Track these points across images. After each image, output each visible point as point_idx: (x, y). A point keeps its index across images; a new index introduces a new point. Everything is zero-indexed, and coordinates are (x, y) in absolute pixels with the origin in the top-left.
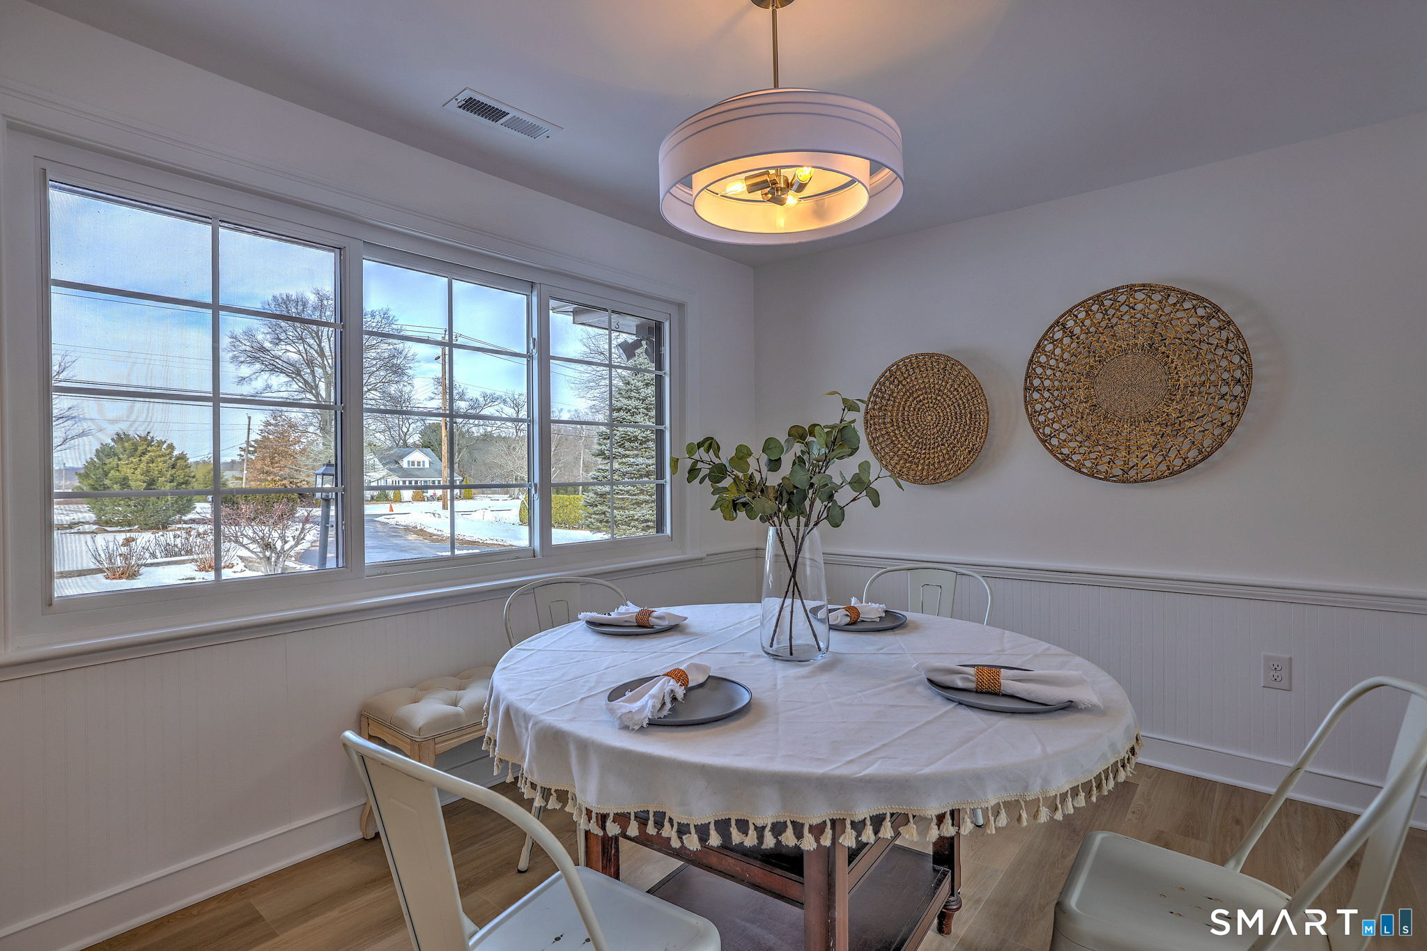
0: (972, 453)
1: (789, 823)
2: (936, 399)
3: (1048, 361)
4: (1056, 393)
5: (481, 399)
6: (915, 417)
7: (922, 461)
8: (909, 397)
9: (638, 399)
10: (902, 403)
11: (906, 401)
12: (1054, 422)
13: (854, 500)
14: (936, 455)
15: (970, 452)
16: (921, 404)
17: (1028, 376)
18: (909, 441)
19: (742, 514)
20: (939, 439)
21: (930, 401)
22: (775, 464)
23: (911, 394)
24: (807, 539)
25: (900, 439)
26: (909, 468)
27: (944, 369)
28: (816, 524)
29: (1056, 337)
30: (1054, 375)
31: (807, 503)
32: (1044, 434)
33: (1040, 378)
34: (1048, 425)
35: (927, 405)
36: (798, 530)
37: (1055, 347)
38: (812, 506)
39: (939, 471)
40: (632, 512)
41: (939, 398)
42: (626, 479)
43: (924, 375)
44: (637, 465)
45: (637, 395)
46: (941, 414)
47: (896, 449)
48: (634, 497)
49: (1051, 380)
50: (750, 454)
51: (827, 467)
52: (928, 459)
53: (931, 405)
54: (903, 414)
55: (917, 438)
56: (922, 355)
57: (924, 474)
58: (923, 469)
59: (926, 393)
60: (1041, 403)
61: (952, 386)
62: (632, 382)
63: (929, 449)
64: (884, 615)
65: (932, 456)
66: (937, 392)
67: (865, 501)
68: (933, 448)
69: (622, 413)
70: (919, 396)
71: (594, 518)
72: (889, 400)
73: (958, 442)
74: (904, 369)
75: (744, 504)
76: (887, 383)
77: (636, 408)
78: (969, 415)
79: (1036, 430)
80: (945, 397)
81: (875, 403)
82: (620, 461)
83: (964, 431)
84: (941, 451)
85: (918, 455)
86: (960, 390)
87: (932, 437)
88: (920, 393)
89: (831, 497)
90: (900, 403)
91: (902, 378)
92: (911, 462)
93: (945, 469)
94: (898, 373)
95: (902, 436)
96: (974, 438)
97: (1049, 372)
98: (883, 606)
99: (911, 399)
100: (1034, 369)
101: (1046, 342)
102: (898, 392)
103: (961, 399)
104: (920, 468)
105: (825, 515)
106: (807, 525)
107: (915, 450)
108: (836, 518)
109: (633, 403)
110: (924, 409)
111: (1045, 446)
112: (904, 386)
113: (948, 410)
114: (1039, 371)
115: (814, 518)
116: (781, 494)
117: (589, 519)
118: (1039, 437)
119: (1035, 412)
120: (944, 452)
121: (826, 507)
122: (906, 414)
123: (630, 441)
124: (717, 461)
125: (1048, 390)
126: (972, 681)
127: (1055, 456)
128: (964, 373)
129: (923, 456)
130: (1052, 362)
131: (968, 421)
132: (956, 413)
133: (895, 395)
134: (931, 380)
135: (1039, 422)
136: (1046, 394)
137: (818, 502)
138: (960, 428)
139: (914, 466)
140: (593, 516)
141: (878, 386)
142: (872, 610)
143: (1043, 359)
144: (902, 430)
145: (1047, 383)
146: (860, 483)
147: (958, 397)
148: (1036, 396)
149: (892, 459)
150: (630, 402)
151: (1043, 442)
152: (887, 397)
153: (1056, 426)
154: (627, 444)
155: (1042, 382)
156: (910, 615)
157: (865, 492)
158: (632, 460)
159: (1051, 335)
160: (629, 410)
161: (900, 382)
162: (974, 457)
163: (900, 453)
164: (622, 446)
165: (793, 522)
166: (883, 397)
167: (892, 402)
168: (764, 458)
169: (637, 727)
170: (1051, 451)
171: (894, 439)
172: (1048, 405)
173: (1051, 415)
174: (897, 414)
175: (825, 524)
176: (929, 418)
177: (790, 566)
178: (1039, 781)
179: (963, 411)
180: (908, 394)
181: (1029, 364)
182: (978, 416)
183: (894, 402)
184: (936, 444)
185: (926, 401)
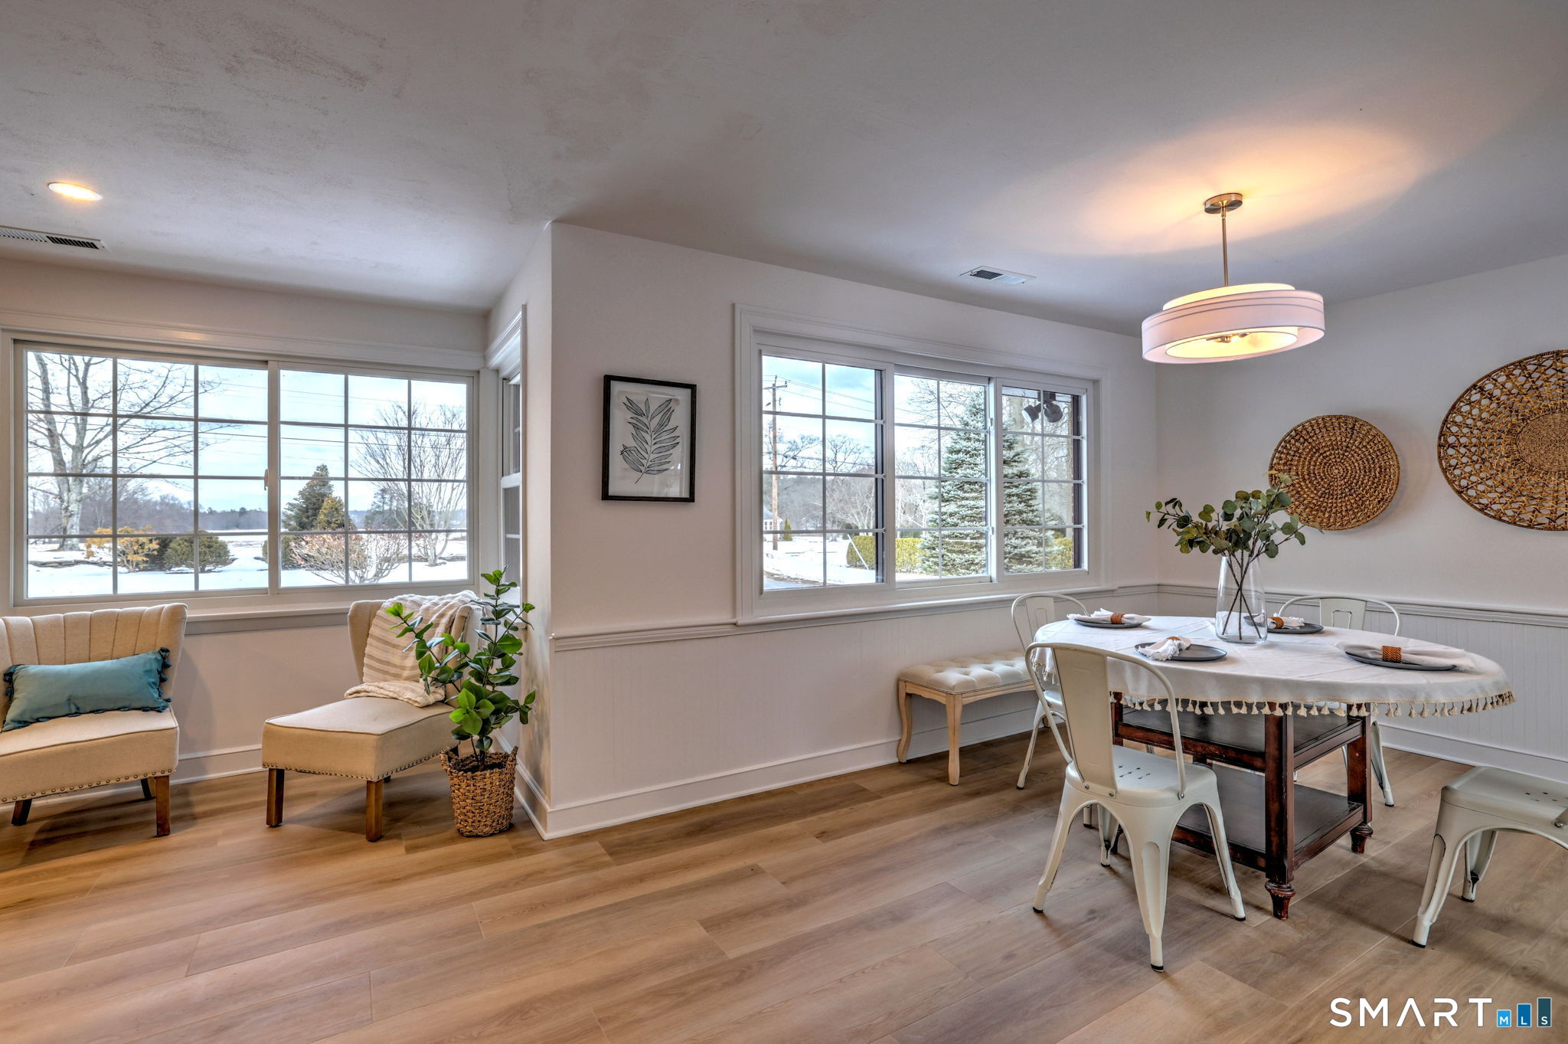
0: (1381, 503)
1: (1266, 704)
2: (1344, 455)
3: (1464, 420)
4: (1473, 449)
5: (799, 442)
6: (1321, 471)
7: (1329, 510)
8: (1315, 453)
9: (978, 440)
10: (1308, 458)
11: (1312, 456)
12: (1471, 475)
13: (1286, 540)
14: (1344, 504)
15: (1379, 502)
16: (1327, 459)
17: (1441, 434)
18: (1315, 492)
19: (1196, 550)
20: (1347, 490)
21: (1337, 456)
22: (1228, 517)
23: (1318, 450)
24: (1250, 565)
25: (1306, 490)
26: (1315, 516)
27: (1353, 429)
28: (1257, 555)
29: (1473, 399)
30: (1472, 432)
31: (1251, 542)
32: (1460, 486)
33: (1456, 436)
34: (1465, 478)
35: (1334, 460)
36: (1242, 559)
37: (1472, 407)
38: (1254, 544)
39: (1346, 518)
40: (972, 556)
41: (1346, 454)
42: (966, 522)
43: (1331, 434)
44: (977, 508)
45: (977, 437)
46: (1349, 468)
47: (1302, 499)
48: (974, 541)
49: (1468, 437)
50: (1213, 510)
51: (1267, 518)
52: (1336, 507)
53: (1338, 460)
54: (1309, 468)
55: (1323, 489)
56: (1329, 416)
57: (1331, 521)
58: (1330, 516)
59: (1333, 449)
60: (1457, 458)
61: (1360, 443)
62: (972, 423)
63: (1336, 499)
64: (1303, 625)
65: (1339, 505)
66: (1344, 448)
67: (1294, 540)
68: (1340, 498)
69: (961, 455)
70: (1325, 452)
71: (932, 561)
72: (1294, 456)
73: (1367, 493)
74: (1310, 429)
75: (1199, 543)
76: (1293, 441)
77: (975, 450)
78: (1378, 469)
79: (1451, 482)
80: (1353, 453)
81: (1280, 459)
82: (959, 503)
83: (1373, 483)
84: (1348, 500)
85: (1325, 504)
86: (1369, 447)
87: (1339, 488)
88: (1326, 449)
89: (1268, 538)
90: (1305, 458)
91: (1308, 437)
92: (1317, 510)
93: (1353, 517)
94: (1304, 432)
95: (1307, 487)
96: (1384, 489)
97: (1465, 430)
98: (1302, 619)
99: (1317, 455)
100: (1449, 428)
101: (1462, 404)
102: (1304, 449)
103: (1370, 455)
104: (1327, 515)
105: (1264, 549)
106: (1250, 556)
107: (1321, 499)
108: (1271, 551)
109: (972, 445)
110: (1330, 464)
111: (1461, 497)
112: (1310, 443)
113: (1356, 464)
114: (1454, 429)
115: (1256, 553)
116: (1231, 536)
117: (927, 563)
118: (1454, 488)
119: (1450, 466)
120: (1352, 501)
121: (1264, 544)
122: (1312, 467)
123: (970, 483)
124: (1182, 515)
125: (1465, 447)
126: (1380, 654)
127: (1472, 505)
128: (1373, 432)
129: (1330, 505)
130: (1469, 422)
131: (1378, 475)
132: (1365, 467)
133: (1300, 451)
134: (1339, 438)
135: (1455, 475)
136: (1463, 450)
137: (1259, 542)
138: (1369, 481)
139: (1320, 514)
140: (932, 559)
141: (1283, 444)
142: (1294, 621)
143: (1459, 419)
144: (1307, 482)
145: (1463, 440)
146: (1289, 529)
147: (1367, 453)
148: (1451, 451)
149: (1297, 507)
150: (969, 444)
151: (1459, 493)
152: (1292, 453)
153: (1473, 479)
154: (966, 487)
155: (1458, 439)
156: (1325, 628)
157: (1294, 536)
158: (972, 503)
159: (1468, 398)
160: (969, 452)
161: (1306, 440)
162: (1384, 506)
163: (1306, 502)
164: (961, 488)
165: (1238, 553)
166: (1288, 454)
167: (1297, 458)
168: (1221, 512)
169: (1164, 659)
170: (1468, 502)
171: (1299, 490)
172: (1465, 460)
173: (1468, 469)
174: (1303, 468)
175: (1263, 556)
176: (1336, 471)
177: (1237, 582)
178: (1424, 695)
179: (1372, 466)
180: (1314, 450)
181: (1444, 424)
182: (1388, 470)
183: (1300, 457)
184: (1344, 495)
185: (1333, 456)
